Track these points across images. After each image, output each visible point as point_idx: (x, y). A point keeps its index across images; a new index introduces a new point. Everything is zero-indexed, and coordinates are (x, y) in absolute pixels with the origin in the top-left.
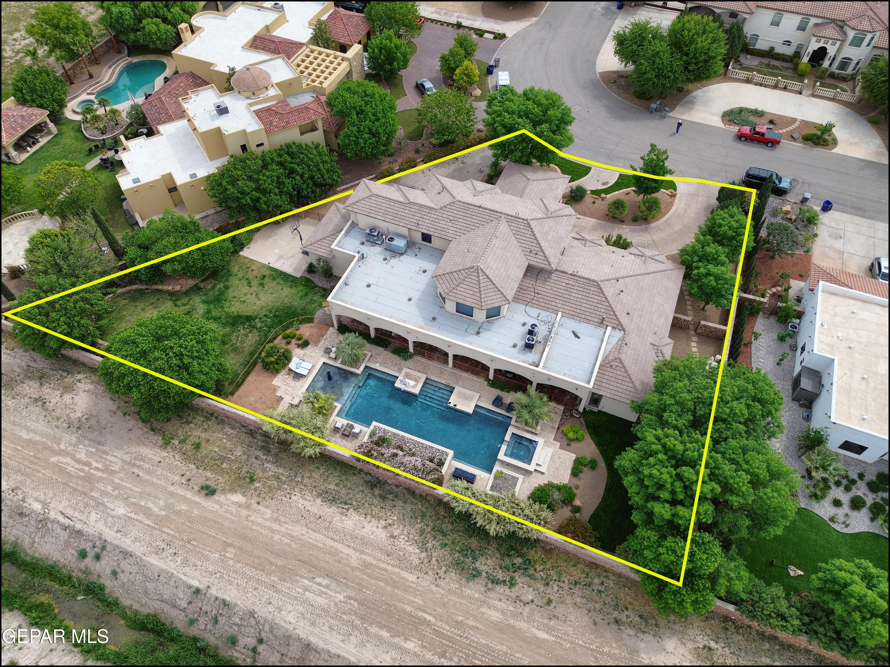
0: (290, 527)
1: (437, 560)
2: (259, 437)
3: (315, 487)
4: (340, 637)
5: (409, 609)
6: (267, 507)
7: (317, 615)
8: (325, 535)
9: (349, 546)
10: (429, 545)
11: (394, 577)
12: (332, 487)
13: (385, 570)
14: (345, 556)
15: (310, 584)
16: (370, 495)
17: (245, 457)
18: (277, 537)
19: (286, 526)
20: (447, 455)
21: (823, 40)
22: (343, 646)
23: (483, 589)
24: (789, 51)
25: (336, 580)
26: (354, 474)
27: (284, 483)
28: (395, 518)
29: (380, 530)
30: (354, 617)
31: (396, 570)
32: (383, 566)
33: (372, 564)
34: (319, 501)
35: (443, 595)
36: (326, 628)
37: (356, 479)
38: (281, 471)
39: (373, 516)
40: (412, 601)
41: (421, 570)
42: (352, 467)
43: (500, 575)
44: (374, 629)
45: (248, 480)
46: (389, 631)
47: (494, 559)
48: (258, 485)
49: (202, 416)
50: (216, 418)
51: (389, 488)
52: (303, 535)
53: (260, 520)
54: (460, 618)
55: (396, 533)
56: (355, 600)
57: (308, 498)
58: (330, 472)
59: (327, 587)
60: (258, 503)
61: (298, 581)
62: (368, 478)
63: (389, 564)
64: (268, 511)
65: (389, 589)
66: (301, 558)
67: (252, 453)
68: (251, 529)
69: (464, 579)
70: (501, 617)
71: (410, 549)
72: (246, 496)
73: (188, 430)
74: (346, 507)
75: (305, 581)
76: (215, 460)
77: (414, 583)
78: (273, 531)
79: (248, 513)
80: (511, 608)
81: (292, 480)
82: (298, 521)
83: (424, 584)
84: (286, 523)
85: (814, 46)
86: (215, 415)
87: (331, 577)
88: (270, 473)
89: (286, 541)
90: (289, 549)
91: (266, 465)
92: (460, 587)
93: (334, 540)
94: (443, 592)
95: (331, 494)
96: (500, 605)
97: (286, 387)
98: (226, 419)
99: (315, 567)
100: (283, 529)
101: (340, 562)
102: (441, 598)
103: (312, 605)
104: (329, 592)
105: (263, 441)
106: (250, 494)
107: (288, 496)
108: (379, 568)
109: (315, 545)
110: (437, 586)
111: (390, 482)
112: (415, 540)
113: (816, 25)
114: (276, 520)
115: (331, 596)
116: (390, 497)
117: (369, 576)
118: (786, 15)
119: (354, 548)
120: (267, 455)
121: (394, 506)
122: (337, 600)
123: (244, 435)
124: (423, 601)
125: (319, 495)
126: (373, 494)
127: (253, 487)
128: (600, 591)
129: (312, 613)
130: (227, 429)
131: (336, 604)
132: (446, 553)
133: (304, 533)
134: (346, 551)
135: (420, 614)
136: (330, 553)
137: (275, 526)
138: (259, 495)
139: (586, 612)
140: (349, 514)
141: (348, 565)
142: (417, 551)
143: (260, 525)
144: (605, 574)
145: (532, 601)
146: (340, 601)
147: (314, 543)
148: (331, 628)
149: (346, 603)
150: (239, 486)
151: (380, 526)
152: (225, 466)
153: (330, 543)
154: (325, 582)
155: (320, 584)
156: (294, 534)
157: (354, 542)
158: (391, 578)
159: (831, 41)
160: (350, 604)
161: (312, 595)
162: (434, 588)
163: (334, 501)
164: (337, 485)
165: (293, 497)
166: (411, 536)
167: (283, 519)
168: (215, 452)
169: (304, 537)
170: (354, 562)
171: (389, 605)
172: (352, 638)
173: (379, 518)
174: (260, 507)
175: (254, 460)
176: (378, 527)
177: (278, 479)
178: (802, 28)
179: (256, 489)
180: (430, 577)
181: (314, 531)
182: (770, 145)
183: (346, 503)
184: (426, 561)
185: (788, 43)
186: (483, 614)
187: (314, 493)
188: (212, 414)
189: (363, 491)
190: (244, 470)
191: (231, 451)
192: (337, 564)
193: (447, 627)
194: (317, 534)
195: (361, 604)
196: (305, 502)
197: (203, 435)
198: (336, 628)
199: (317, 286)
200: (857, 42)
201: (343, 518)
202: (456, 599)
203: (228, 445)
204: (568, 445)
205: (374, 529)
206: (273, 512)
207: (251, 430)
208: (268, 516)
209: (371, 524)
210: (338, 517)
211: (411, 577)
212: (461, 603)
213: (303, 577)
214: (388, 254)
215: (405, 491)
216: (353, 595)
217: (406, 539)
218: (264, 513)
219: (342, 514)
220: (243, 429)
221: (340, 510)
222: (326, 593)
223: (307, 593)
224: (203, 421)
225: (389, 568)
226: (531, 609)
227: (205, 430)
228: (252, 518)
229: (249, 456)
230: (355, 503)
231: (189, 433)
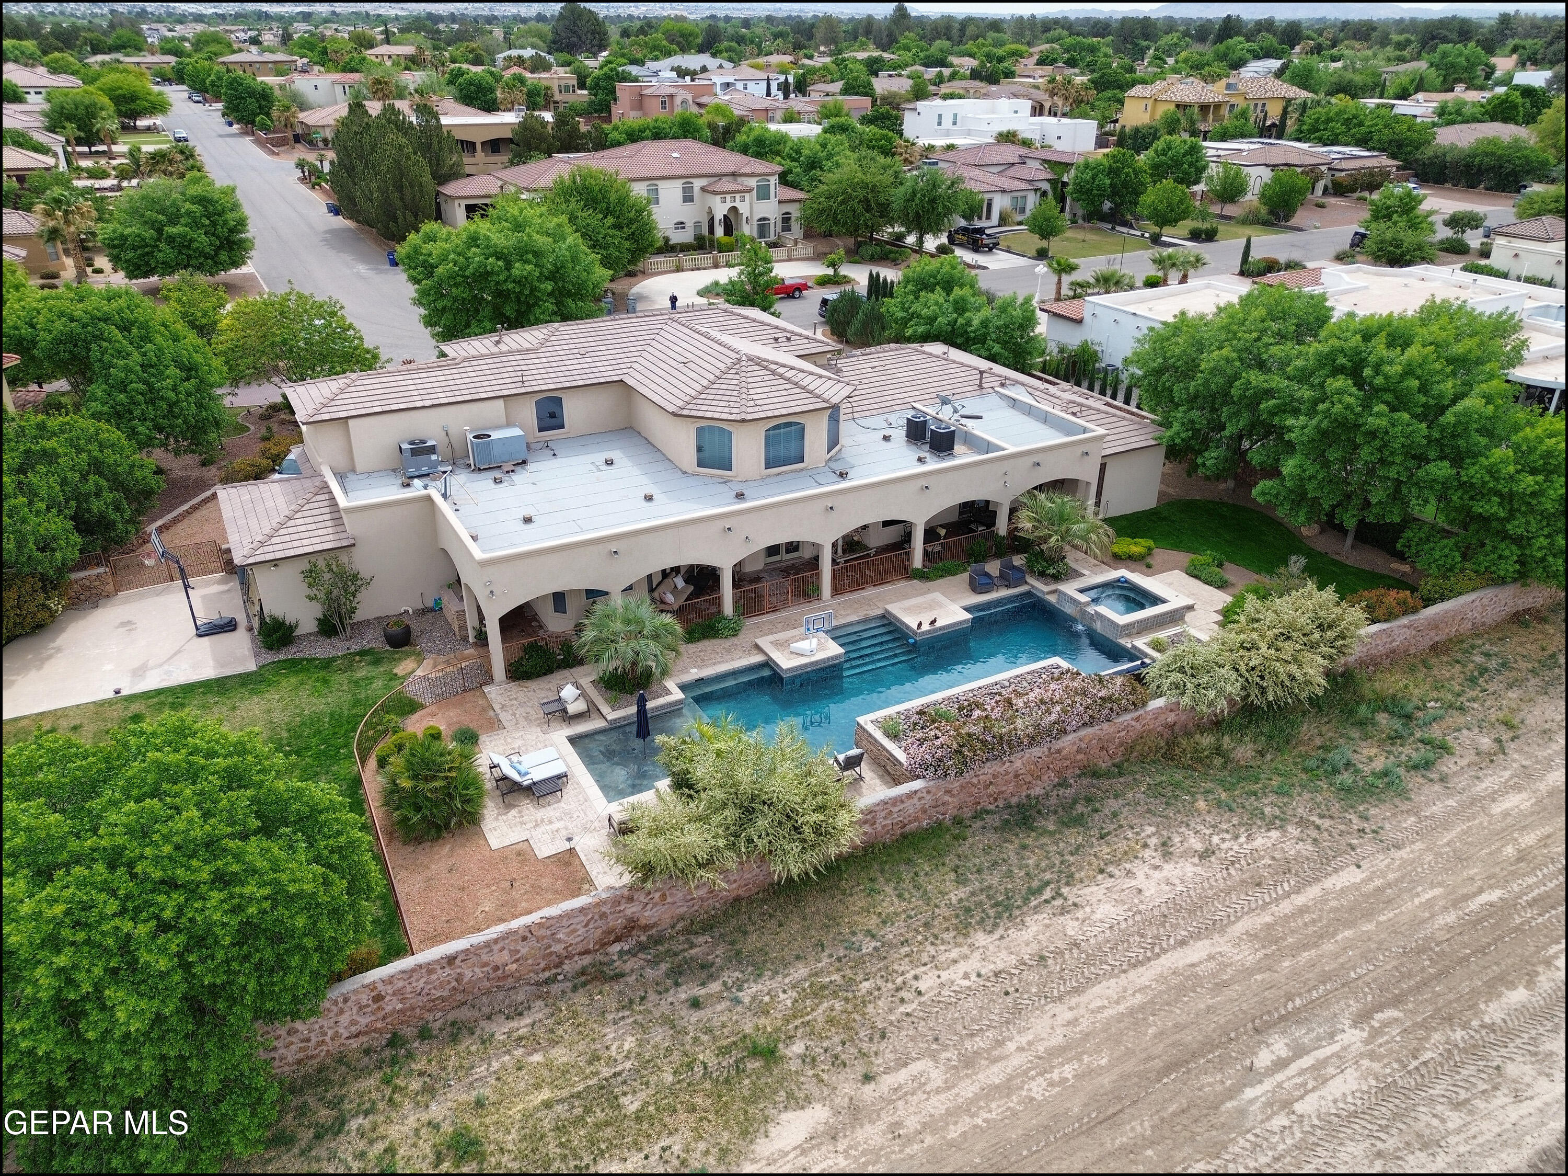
0: (1023, 1040)
1: (1321, 816)
2: (631, 964)
3: (926, 925)
4: (1501, 1098)
5: (1451, 918)
6: (903, 1063)
7: (1396, 1116)
8: (1111, 975)
9: (1183, 943)
10: (1267, 810)
11: (1334, 903)
12: (957, 894)
13: (1302, 910)
14: (1212, 965)
15: (1268, 1085)
16: (1046, 840)
17: (660, 1036)
18: (1037, 1088)
19: (1011, 1046)
20: (1058, 667)
21: (728, 197)
22: (1537, 1103)
23: (1437, 787)
24: (686, 236)
25: (1282, 1018)
26: (956, 838)
27: (850, 983)
28: (1150, 830)
29: (1166, 866)
30: (1437, 1037)
31: (1314, 891)
32: (1286, 907)
33: (1269, 927)
34: (981, 938)
35: (1429, 849)
36: (1455, 1119)
37: (978, 840)
38: (800, 972)
39: (1118, 863)
40: (1430, 904)
41: (1338, 853)
42: (936, 830)
43: (1408, 751)
44: (1494, 1012)
45: (753, 1065)
46: (1512, 986)
47: (1364, 744)
48: (798, 1048)
49: (365, 1072)
50: (424, 1034)
51: (1053, 801)
52: (1073, 1022)
53: (938, 1105)
54: (1509, 850)
55: (1199, 846)
56: (1380, 1008)
57: (954, 954)
58: (907, 876)
59: (1299, 1051)
60: (868, 1078)
61: (1242, 1112)
62: (994, 820)
63: (1287, 895)
64: (916, 1067)
65: (1369, 927)
66: (1158, 1064)
67: (664, 1008)
68: (951, 1144)
69: (1397, 801)
70: (1524, 795)
71: (1259, 842)
72: (808, 1099)
73: (361, 1145)
74: (1048, 893)
75: (1249, 1093)
76: (579, 1121)
77: (1370, 879)
78: (1006, 1089)
79: (881, 1126)
80: (1507, 774)
81: (860, 963)
82: (1017, 1011)
83: (1382, 865)
84: (1000, 1043)
85: (721, 210)
86: (408, 1032)
87: (1270, 1026)
88: (786, 999)
89: (1068, 1071)
90: (1106, 1080)
91: (745, 996)
92: (1416, 814)
93: (1139, 963)
94: (1419, 845)
95: (980, 904)
96: (1490, 782)
97: (542, 829)
98: (464, 1014)
99: (1209, 1045)
100: (1017, 1061)
101: (1226, 985)
102: (1438, 855)
103: (1355, 1114)
104: (1321, 1054)
105: (654, 963)
106: (811, 1087)
107: (903, 994)
108: (1287, 918)
109: (1131, 1012)
110: (1398, 847)
111: (1037, 791)
112: (1240, 824)
113: (703, 189)
114: (969, 1062)
115: (1336, 1055)
116: (1080, 808)
117: (1305, 947)
118: (662, 185)
119: (1197, 936)
120: (712, 977)
121: (1115, 815)
122: (1359, 1047)
123: (580, 998)
124: (1432, 886)
125: (963, 930)
126: (1045, 832)
127: (794, 1065)
128: (1504, 665)
129: (1382, 1128)
130: (500, 1029)
131: (1372, 1056)
132: (1306, 796)
133: (1069, 1015)
134: (1197, 952)
135: (1474, 905)
136: (1181, 990)
137: (993, 1075)
138: (837, 1062)
139: (1546, 698)
140: (1072, 899)
141: (1249, 972)
142: (1275, 834)
143: (952, 1114)
144: (1465, 646)
145: (1498, 741)
146: (1367, 1042)
147: (1121, 1008)
148: (1457, 1106)
149: (1375, 1033)
150: (752, 1099)
151: (1157, 862)
152: (631, 1104)
153: (1145, 976)
154: (1279, 1046)
155: (1281, 1064)
156: (1057, 1040)
157: (1175, 927)
158: (1335, 910)
159: (738, 196)
160: (1386, 1024)
161: (1312, 1098)
162: (1404, 853)
163: (1008, 908)
164: (961, 881)
165: (922, 985)
166: (1224, 826)
167: (979, 1043)
168: (548, 1105)
169: (1084, 1025)
170: (1247, 956)
171: (1420, 951)
172: (1511, 1070)
173: (1131, 855)
174: (887, 1082)
175: (695, 1016)
176: (1156, 867)
177: (819, 992)
178: (688, 198)
179: (809, 1059)
180: (1367, 847)
181: (1077, 991)
182: (797, 294)
183: (1039, 891)
184: (1314, 834)
185: (681, 225)
186: (1506, 814)
187: (946, 936)
188: (395, 1041)
189: (1024, 847)
190: (707, 1056)
191: (595, 1058)
192: (1228, 993)
193: (1531, 880)
194: (1097, 989)
195: (1397, 1002)
196: (962, 967)
197: (436, 1111)
198: (1463, 1094)
199: (334, 659)
200: (763, 194)
201: (1080, 914)
202: (1448, 837)
203: (561, 1055)
204: (1149, 566)
205: (1157, 874)
206: (934, 1056)
207: (583, 972)
208: (937, 1076)
209: (1140, 875)
210: (1070, 925)
211: (1349, 877)
212: (1465, 833)
213: (1232, 1093)
214: (497, 474)
215: (1085, 781)
216: (1355, 1006)
217: (1228, 836)
218: (920, 1082)
219: (1063, 911)
220: (555, 988)
221: (1048, 909)
222: (1324, 1063)
223: (1298, 1107)
224: (387, 1081)
225: (1300, 900)
226: (1516, 751)
227: (429, 1091)
228: (912, 1124)
229: (668, 1022)
230: (1048, 876)
231: (380, 1147)
